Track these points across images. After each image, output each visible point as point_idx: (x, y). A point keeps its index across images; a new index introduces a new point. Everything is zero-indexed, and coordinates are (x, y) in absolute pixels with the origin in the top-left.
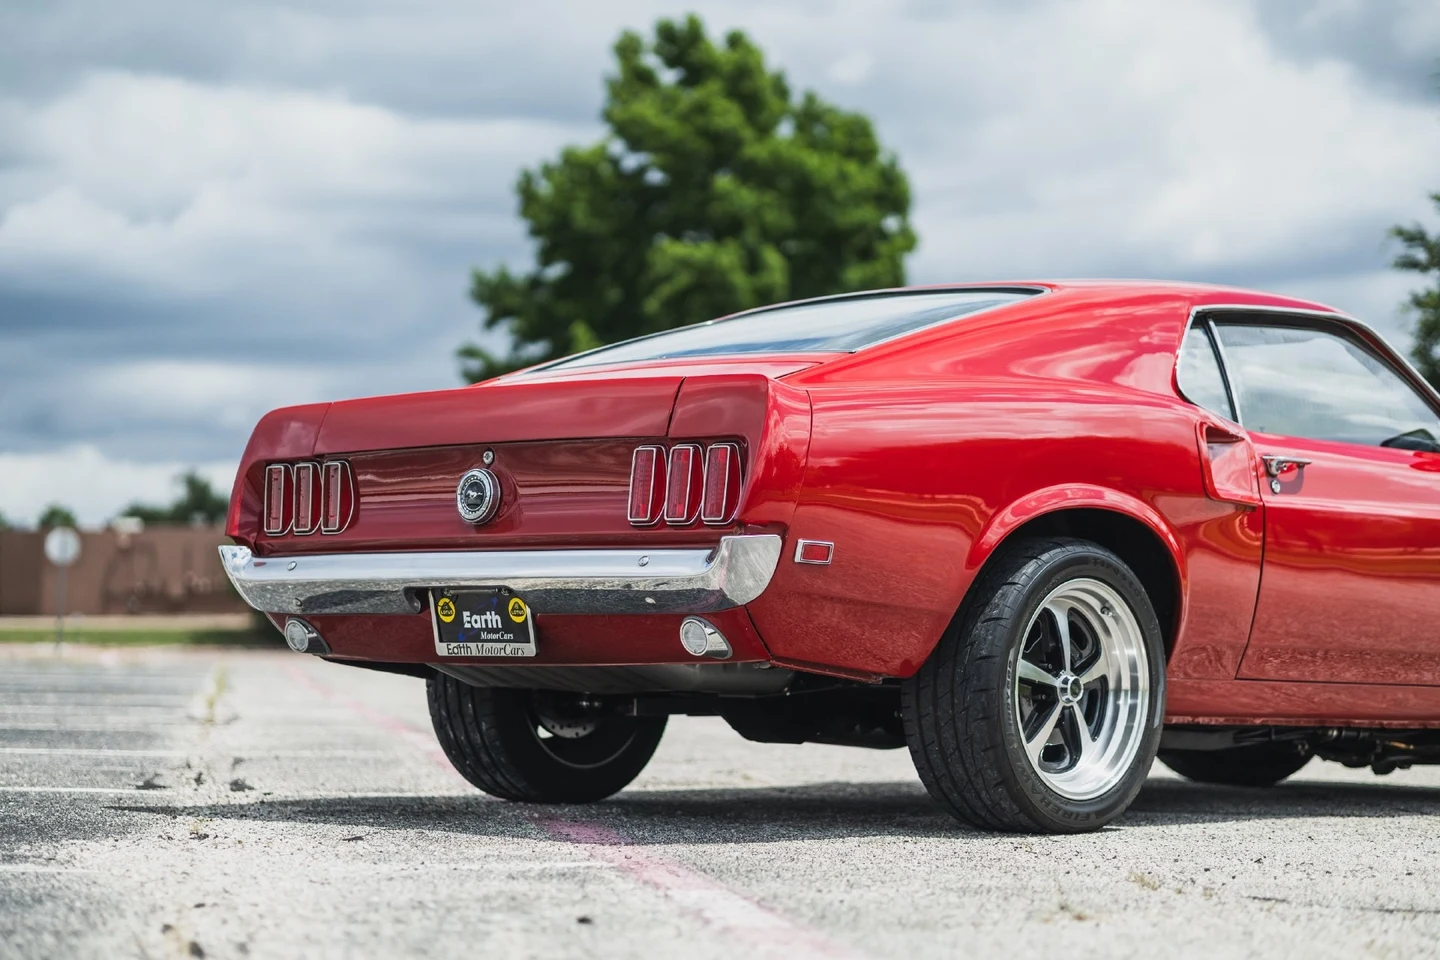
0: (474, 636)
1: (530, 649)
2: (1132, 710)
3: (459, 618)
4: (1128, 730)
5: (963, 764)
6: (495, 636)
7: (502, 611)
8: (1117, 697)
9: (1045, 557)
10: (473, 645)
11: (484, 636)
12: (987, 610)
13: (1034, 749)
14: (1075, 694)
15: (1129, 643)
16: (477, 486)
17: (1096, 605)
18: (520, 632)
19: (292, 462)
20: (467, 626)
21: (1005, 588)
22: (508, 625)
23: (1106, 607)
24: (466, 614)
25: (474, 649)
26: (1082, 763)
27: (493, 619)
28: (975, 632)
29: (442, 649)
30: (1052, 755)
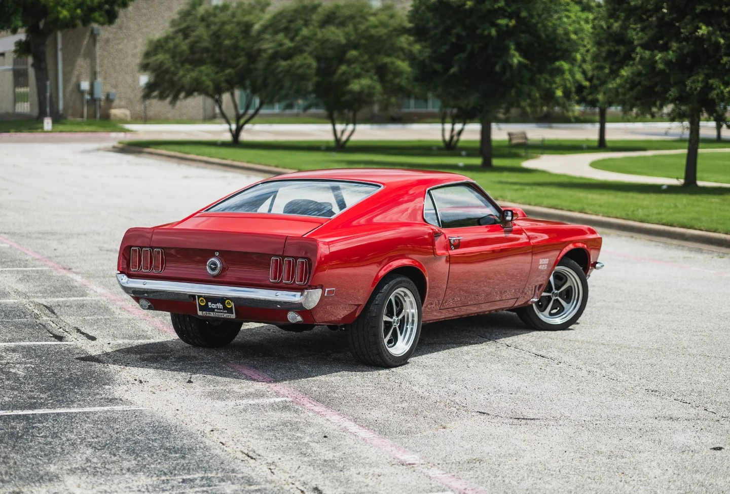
0: (212, 310)
1: (233, 316)
2: (412, 329)
3: (207, 304)
4: (410, 335)
5: (366, 349)
6: (220, 311)
7: (224, 304)
8: (407, 325)
9: (390, 283)
10: (212, 313)
11: (216, 310)
12: (374, 301)
13: (386, 341)
14: (397, 323)
15: (412, 308)
16: (215, 264)
17: (403, 294)
18: (230, 311)
19: (141, 247)
20: (210, 307)
21: (379, 294)
22: (225, 308)
23: (406, 295)
24: (210, 303)
25: (212, 314)
26: (398, 343)
27: (220, 306)
28: (371, 308)
29: (200, 313)
30: (390, 342)
